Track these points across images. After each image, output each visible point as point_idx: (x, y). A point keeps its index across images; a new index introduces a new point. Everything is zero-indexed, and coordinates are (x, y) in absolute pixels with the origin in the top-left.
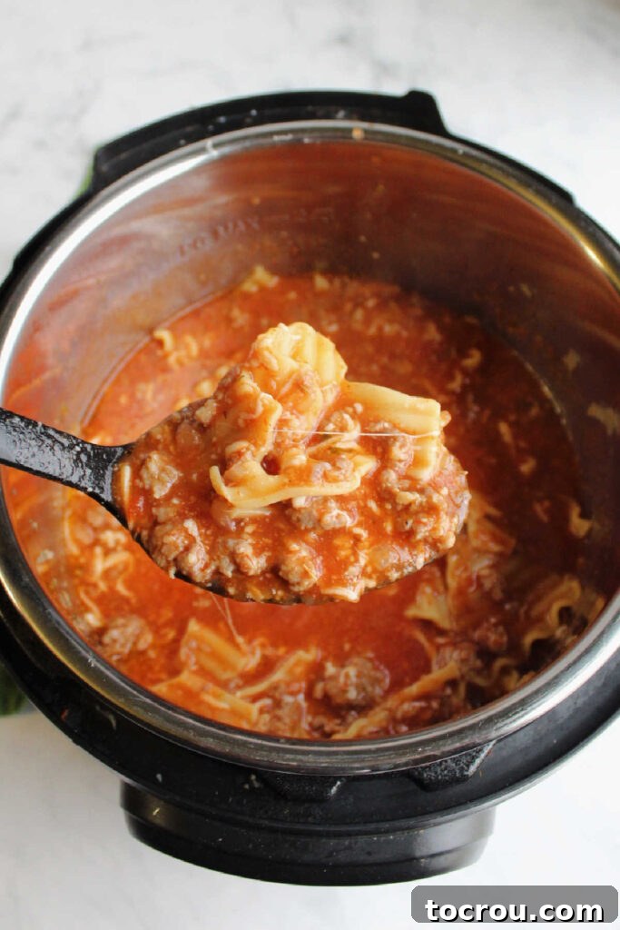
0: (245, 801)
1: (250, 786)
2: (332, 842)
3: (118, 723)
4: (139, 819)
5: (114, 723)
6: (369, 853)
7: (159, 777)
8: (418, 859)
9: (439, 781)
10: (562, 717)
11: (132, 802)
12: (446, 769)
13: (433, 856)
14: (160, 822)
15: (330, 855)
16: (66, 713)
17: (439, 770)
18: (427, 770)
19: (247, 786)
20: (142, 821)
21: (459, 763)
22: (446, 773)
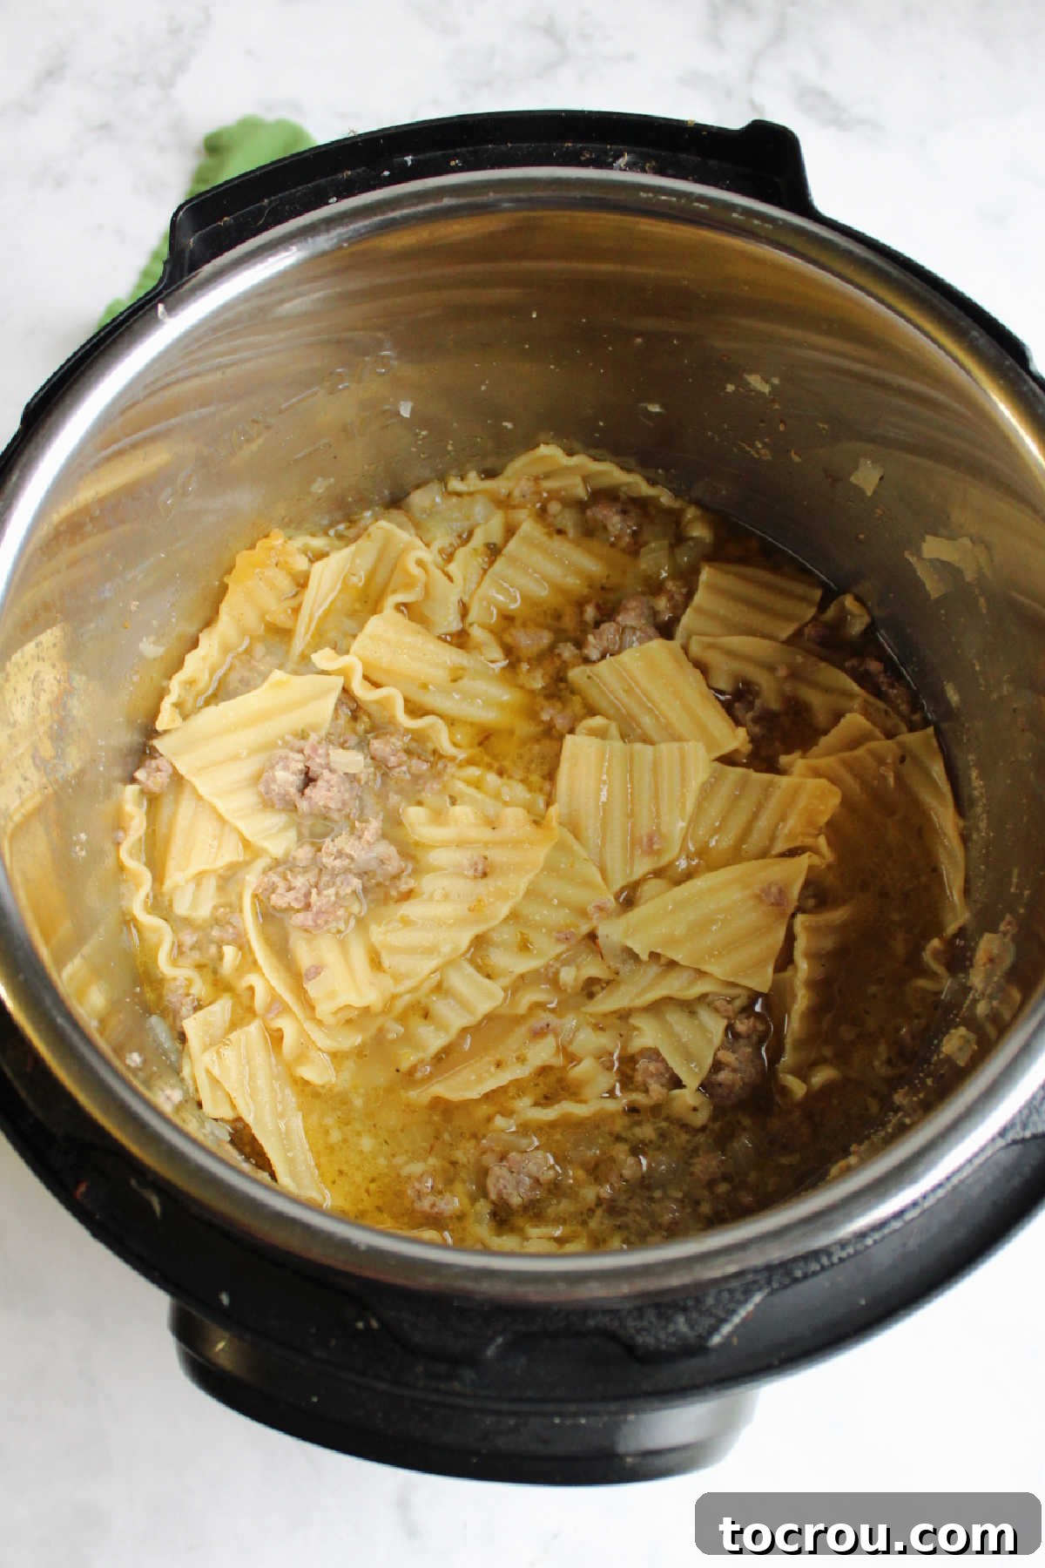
0: (355, 1347)
1: (365, 1325)
2: (488, 1420)
3: (164, 1206)
4: (196, 1356)
5: (157, 1207)
6: (545, 1442)
7: (225, 1299)
8: (621, 1456)
9: (663, 1351)
11: (186, 1330)
13: (646, 1454)
14: (223, 1361)
15: (485, 1438)
16: (83, 1187)
17: (662, 1336)
18: (644, 1333)
19: (360, 1325)
20: (200, 1360)
21: (696, 1327)
22: (673, 1340)
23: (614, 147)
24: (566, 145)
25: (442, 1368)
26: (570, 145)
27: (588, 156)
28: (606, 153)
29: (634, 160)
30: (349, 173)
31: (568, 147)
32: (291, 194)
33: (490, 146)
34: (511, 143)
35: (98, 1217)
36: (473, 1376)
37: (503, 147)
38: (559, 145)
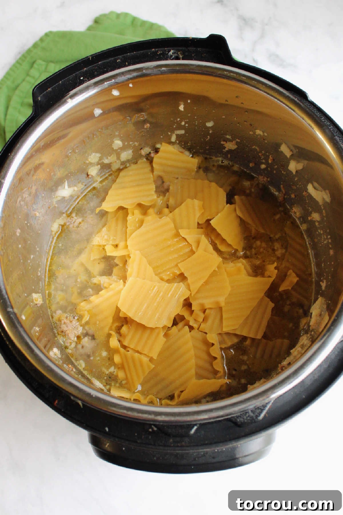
0: (150, 437)
1: (152, 430)
3: (83, 405)
4: (99, 449)
5: (81, 404)
6: (214, 458)
7: (107, 429)
8: (238, 458)
9: (246, 422)
10: (308, 385)
11: (95, 442)
12: (249, 416)
13: (246, 456)
14: (109, 449)
15: (195, 459)
16: (56, 402)
17: (245, 418)
18: (239, 418)
19: (150, 430)
20: (101, 450)
21: (255, 413)
22: (249, 418)
23: (168, 48)
24: (152, 50)
25: (178, 439)
26: (154, 50)
27: (160, 52)
28: (165, 51)
29: (174, 52)
30: (85, 69)
31: (153, 51)
32: (68, 79)
33: (129, 54)
34: (135, 52)
35: (63, 410)
36: (188, 440)
37: (132, 53)
38: (150, 50)
